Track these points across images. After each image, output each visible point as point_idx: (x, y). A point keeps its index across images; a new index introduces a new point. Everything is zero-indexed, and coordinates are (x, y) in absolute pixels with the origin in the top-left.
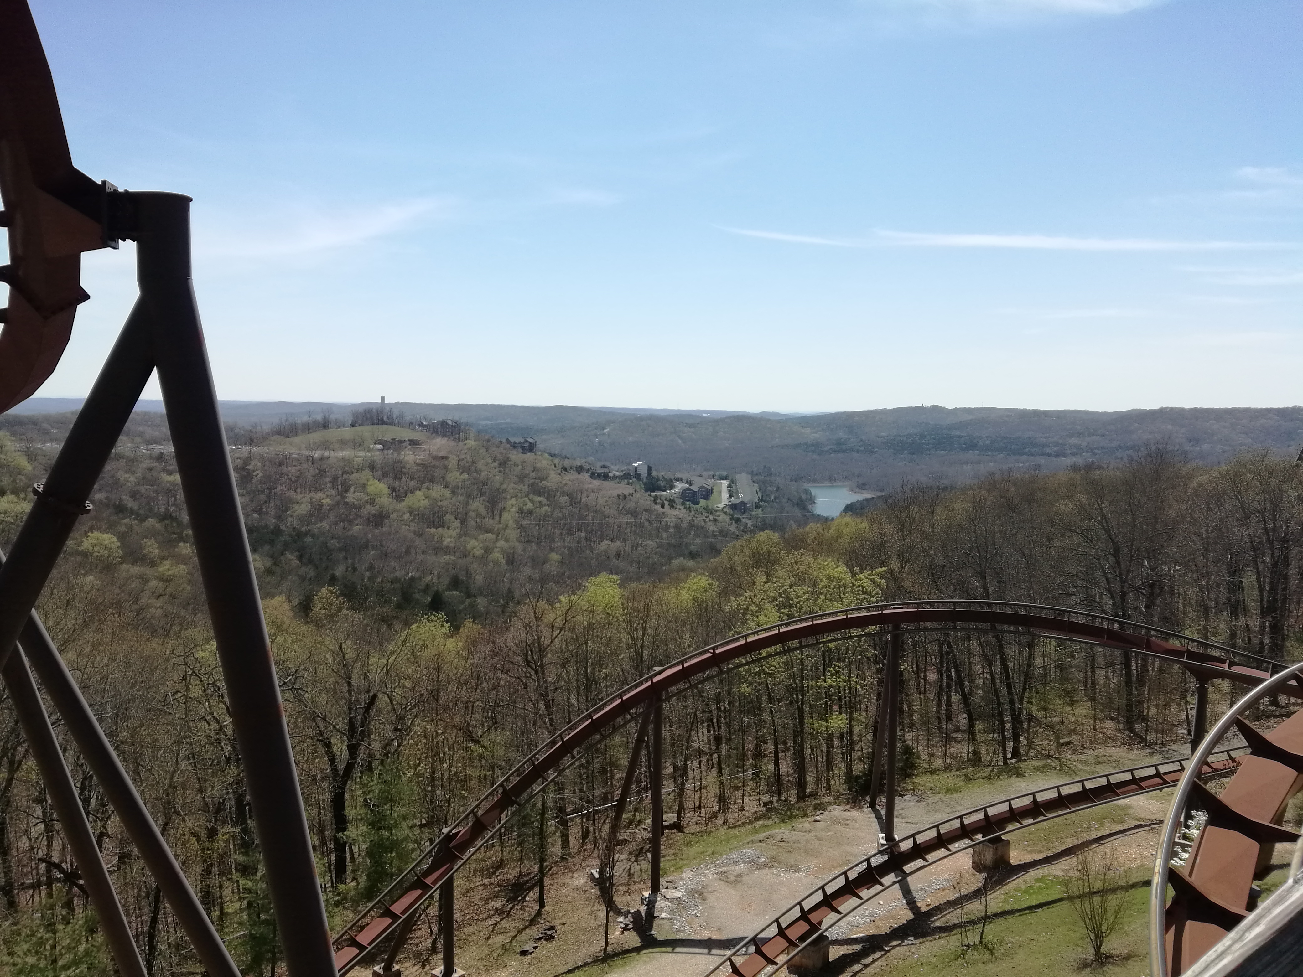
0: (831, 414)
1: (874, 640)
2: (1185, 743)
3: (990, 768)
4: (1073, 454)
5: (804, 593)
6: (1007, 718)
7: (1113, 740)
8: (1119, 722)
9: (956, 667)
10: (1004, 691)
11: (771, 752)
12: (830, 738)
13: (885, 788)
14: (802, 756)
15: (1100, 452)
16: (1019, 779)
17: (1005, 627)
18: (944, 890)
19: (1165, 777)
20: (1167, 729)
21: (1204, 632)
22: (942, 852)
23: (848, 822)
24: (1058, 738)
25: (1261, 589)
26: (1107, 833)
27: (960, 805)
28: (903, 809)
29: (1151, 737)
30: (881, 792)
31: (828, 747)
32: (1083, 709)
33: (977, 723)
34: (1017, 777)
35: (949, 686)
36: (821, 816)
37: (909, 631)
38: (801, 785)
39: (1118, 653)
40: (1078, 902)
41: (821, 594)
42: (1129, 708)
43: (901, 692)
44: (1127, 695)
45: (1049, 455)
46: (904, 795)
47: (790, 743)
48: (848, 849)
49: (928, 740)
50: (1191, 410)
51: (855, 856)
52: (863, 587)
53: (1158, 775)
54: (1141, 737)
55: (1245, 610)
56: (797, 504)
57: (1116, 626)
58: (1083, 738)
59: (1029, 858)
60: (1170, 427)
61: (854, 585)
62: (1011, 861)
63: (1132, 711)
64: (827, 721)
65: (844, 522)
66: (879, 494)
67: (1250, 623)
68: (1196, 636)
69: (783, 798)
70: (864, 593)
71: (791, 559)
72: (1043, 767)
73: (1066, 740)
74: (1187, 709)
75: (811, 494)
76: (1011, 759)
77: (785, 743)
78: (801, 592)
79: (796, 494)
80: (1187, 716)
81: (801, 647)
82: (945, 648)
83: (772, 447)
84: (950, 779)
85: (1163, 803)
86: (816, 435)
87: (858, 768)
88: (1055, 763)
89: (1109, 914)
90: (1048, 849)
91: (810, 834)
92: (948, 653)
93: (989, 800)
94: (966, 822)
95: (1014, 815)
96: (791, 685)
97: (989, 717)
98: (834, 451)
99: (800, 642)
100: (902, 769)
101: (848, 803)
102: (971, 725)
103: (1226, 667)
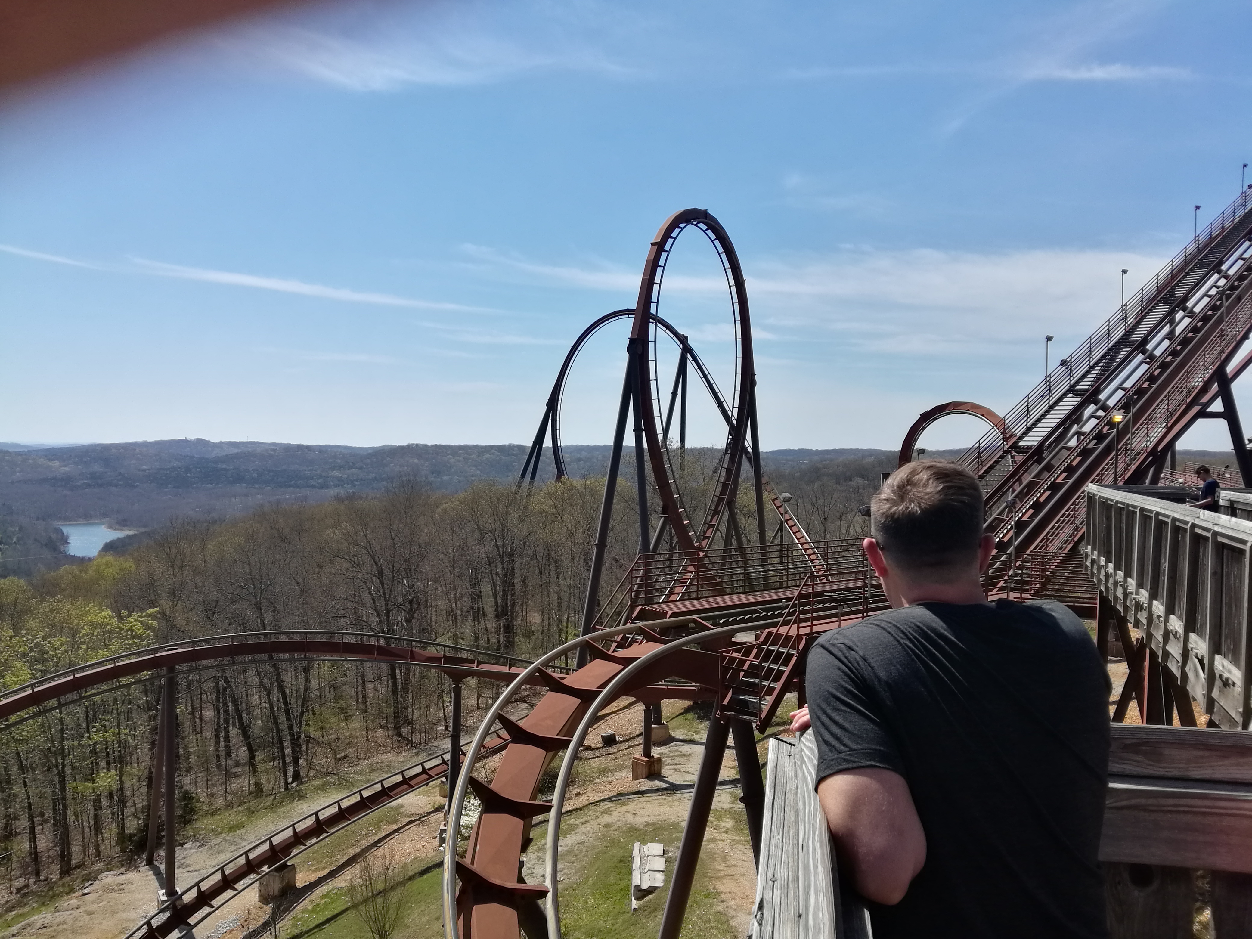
0: (84, 446)
1: (145, 686)
2: (444, 738)
3: (272, 797)
4: (336, 486)
5: (62, 645)
6: (287, 743)
7: (384, 746)
8: (388, 730)
9: (235, 702)
10: (282, 718)
11: (24, 828)
12: (97, 801)
13: (164, 840)
14: (66, 826)
15: (358, 483)
16: (301, 802)
17: (281, 656)
18: (231, 931)
19: (430, 773)
20: (429, 729)
21: (455, 638)
22: (229, 893)
23: (123, 886)
24: (335, 754)
25: (495, 598)
26: (383, 835)
27: (245, 840)
28: (184, 858)
29: (417, 738)
30: (159, 845)
31: (95, 810)
32: (357, 723)
33: (257, 753)
34: (299, 800)
35: (227, 721)
36: (91, 888)
37: (183, 673)
38: (65, 857)
39: (384, 667)
40: (362, 908)
41: (82, 643)
42: (396, 715)
43: (177, 736)
44: (394, 703)
45: (314, 487)
46: (184, 844)
47: (49, 814)
48: (124, 915)
49: (207, 780)
50: (433, 446)
51: (133, 921)
52: (132, 630)
53: (424, 771)
54: (408, 739)
55: (484, 615)
56: (46, 545)
57: (382, 641)
58: (357, 750)
59: (313, 877)
60: (416, 461)
61: (122, 629)
62: (297, 885)
63: (399, 717)
64: (93, 781)
65: (104, 561)
66: (142, 530)
67: (489, 626)
68: (449, 643)
69: (42, 878)
70: (133, 637)
71: (45, 607)
72: (323, 785)
73: (343, 754)
74: (443, 706)
75: (63, 533)
76: (292, 783)
77: (42, 814)
78: (59, 643)
79: (44, 534)
80: (444, 713)
81: (60, 706)
82: (222, 683)
83: (13, 483)
84: (231, 816)
85: (429, 797)
86: (67, 469)
87: (132, 825)
88: (333, 779)
89: (391, 911)
90: (331, 864)
91: (79, 911)
92: (225, 689)
93: (272, 828)
94: (252, 856)
95: (299, 839)
96: (49, 749)
97: (268, 746)
98: (89, 486)
99: (59, 700)
100: (181, 816)
101: (122, 866)
102: (252, 757)
103: (475, 667)
